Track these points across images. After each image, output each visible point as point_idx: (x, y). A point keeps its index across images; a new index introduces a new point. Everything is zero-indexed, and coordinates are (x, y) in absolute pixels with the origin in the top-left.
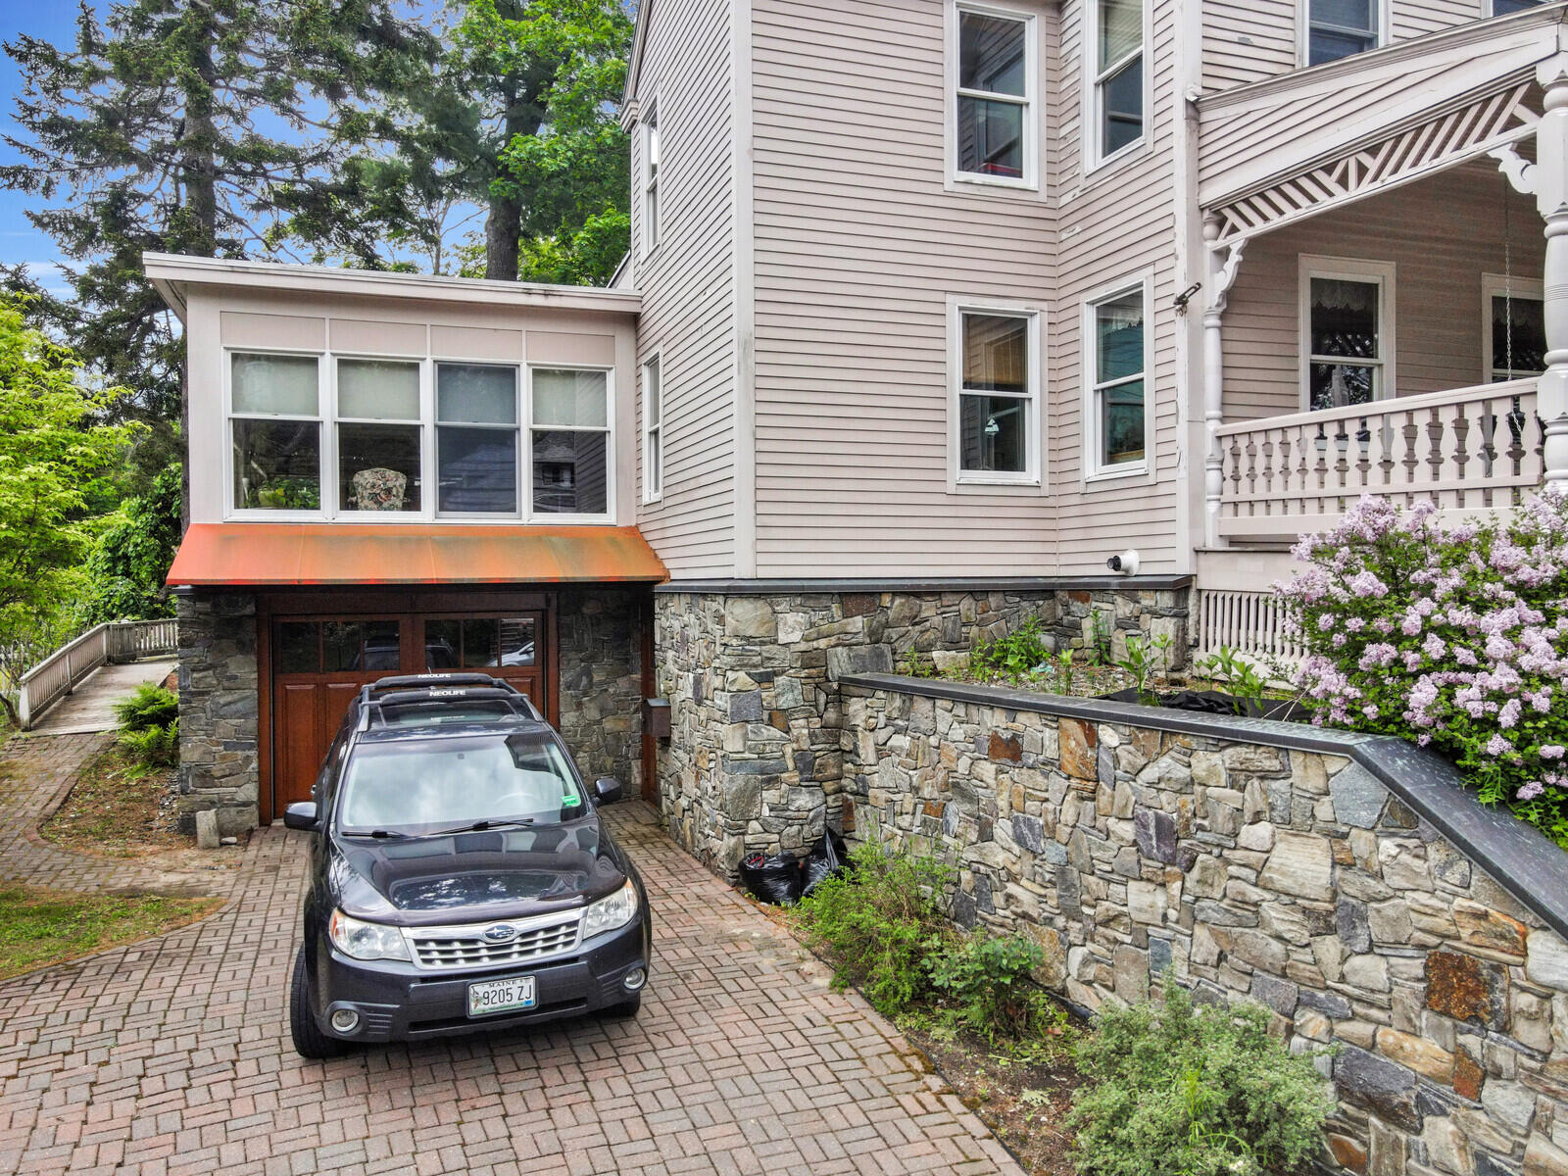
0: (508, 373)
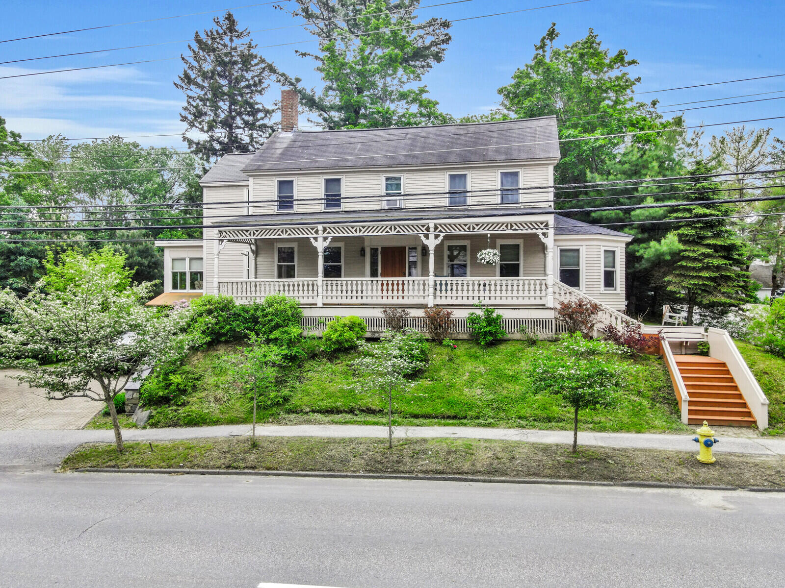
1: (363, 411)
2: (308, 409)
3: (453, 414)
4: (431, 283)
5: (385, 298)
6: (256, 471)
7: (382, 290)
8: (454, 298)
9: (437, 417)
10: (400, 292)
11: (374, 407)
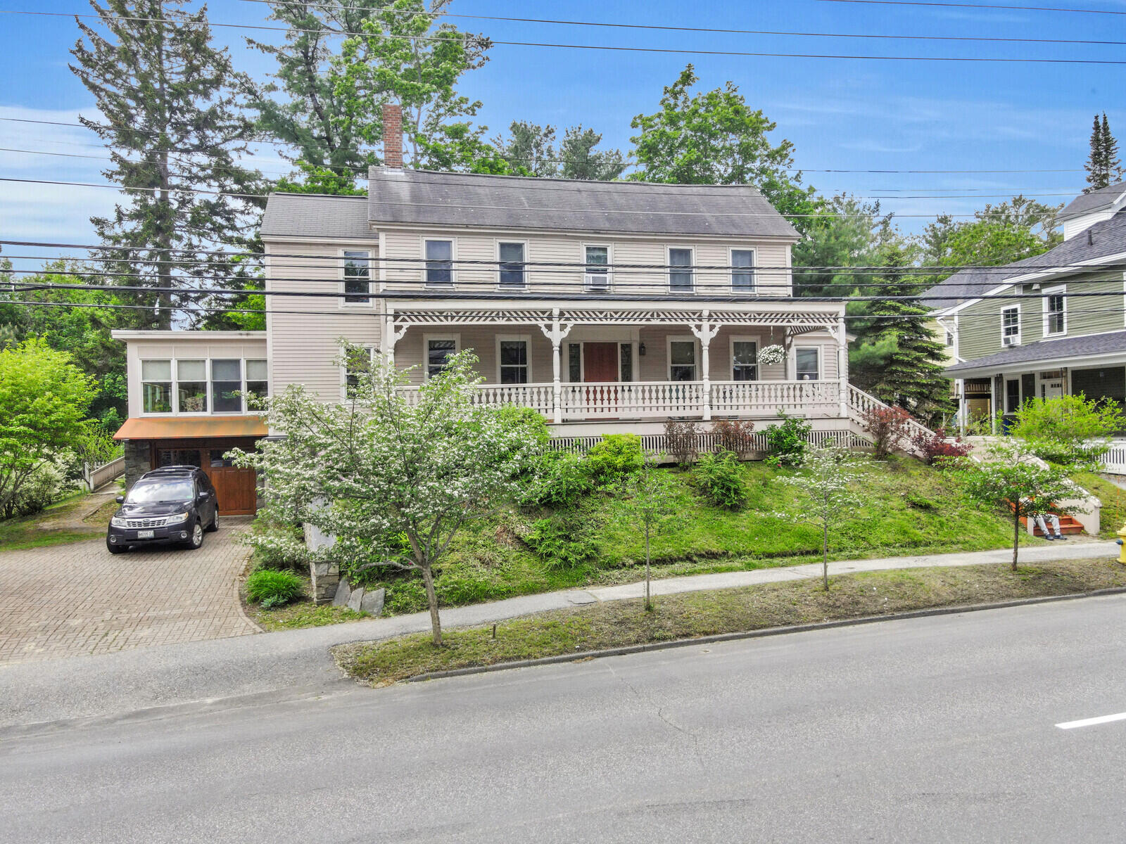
0: (237, 362)
1: (701, 556)
2: (631, 562)
3: (813, 548)
4: (707, 388)
5: (592, 411)
6: (692, 639)
7: (588, 400)
8: (735, 408)
9: (795, 554)
10: (613, 402)
11: (714, 550)
